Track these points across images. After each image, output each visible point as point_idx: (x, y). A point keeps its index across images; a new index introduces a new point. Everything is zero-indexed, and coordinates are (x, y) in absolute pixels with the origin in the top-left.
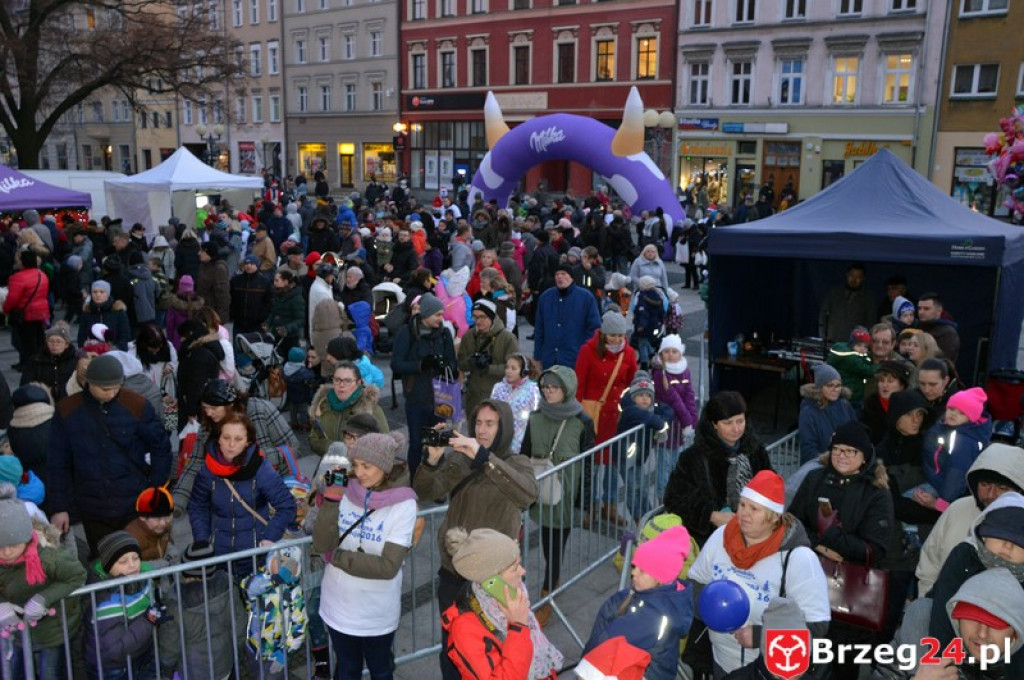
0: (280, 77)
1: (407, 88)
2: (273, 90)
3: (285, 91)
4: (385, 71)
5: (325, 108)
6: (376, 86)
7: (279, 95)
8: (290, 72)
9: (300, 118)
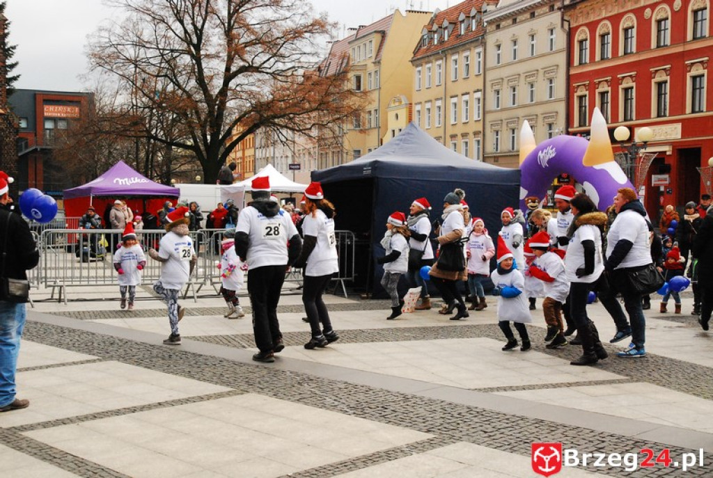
0: (481, 122)
1: (573, 127)
2: (476, 134)
3: (484, 135)
4: (557, 112)
5: (513, 149)
6: (550, 126)
7: (480, 138)
8: (489, 117)
9: (495, 157)
